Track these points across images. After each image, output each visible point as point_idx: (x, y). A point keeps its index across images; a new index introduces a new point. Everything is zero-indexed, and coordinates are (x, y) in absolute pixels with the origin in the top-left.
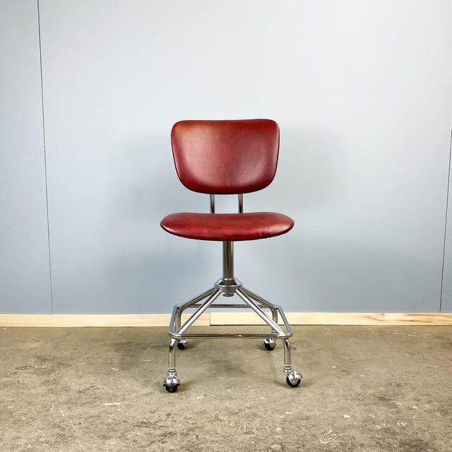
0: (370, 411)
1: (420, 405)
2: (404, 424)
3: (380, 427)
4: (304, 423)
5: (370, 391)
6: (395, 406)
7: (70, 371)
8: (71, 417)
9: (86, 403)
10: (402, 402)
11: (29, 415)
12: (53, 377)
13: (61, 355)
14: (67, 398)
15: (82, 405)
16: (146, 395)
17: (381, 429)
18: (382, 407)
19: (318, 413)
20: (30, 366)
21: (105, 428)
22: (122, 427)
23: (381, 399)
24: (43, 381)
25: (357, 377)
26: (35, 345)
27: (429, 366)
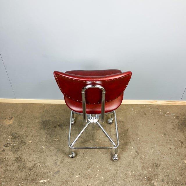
7: (26, 148)
10: (157, 182)
12: (19, 154)
15: (32, 181)
16: (56, 173)
20: (10, 144)
23: (149, 179)
24: (15, 159)
25: (141, 158)
26: (10, 123)
27: (171, 146)
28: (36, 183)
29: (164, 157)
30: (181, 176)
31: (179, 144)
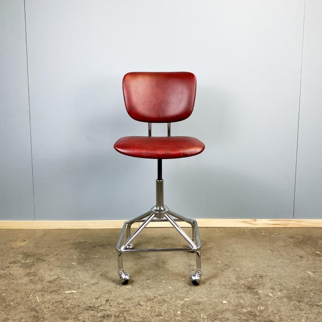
0: (241, 298)
1: (274, 293)
2: (262, 308)
3: (245, 311)
4: (196, 307)
5: (242, 282)
6: (257, 293)
7: (44, 265)
8: (43, 302)
9: (54, 291)
10: (262, 290)
11: (15, 301)
12: (33, 270)
13: (39, 252)
14: (41, 287)
15: (52, 292)
16: (93, 284)
17: (247, 312)
18: (249, 295)
19: (206, 299)
20: (19, 261)
21: (65, 311)
22: (76, 310)
23: (249, 288)
24: (26, 273)
25: (235, 270)
26: (22, 244)
27: (283, 261)
28: (59, 294)
29: (274, 269)
30: (303, 284)
31: (297, 258)
